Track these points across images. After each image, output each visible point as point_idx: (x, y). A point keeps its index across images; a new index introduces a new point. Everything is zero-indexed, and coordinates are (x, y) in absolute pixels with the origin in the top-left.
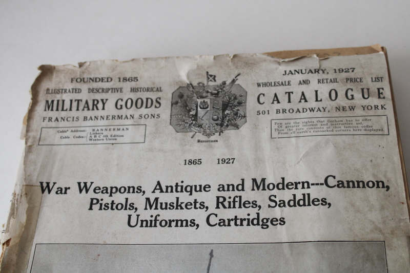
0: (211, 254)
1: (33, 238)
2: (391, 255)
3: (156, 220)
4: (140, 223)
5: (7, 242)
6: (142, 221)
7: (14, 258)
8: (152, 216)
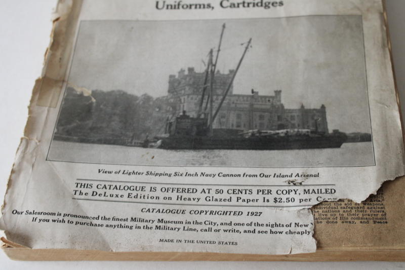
0: (224, 26)
1: (78, 17)
2: (366, 25)
3: (179, 5)
4: (165, 7)
5: (57, 19)
6: (168, 6)
7: (64, 29)
8: (175, 2)
